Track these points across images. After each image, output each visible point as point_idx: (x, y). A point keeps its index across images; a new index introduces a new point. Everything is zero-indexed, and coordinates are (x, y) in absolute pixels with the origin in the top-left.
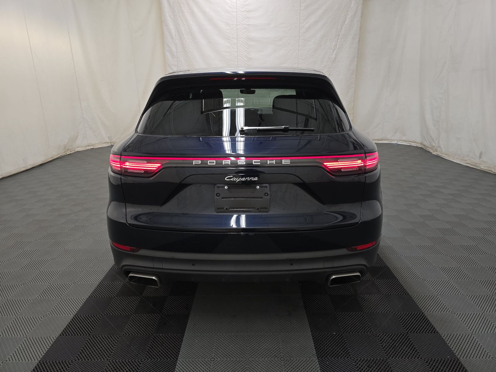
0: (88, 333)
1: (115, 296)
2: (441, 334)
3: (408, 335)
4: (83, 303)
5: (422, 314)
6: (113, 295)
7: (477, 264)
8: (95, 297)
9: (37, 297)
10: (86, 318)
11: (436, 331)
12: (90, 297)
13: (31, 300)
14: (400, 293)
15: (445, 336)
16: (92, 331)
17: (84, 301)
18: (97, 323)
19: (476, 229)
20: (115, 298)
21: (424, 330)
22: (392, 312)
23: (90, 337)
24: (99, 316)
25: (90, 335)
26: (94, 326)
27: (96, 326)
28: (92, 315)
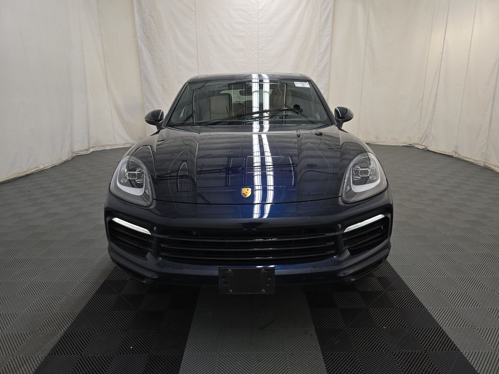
0: (79, 352)
1: (109, 310)
2: (462, 352)
3: (426, 353)
4: (75, 317)
5: (441, 329)
6: (107, 310)
7: (494, 274)
8: (88, 311)
9: (26, 311)
10: (77, 335)
11: (456, 348)
12: (83, 311)
13: (20, 314)
14: (415, 306)
15: (467, 354)
16: (84, 350)
17: (77, 315)
18: (89, 341)
19: (489, 236)
20: (110, 312)
21: (444, 347)
22: (408, 327)
23: (82, 357)
24: (92, 333)
25: (81, 354)
26: (86, 345)
27: (88, 344)
28: (84, 332)
